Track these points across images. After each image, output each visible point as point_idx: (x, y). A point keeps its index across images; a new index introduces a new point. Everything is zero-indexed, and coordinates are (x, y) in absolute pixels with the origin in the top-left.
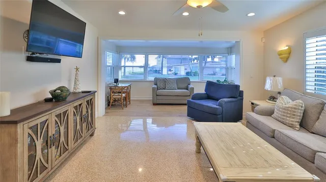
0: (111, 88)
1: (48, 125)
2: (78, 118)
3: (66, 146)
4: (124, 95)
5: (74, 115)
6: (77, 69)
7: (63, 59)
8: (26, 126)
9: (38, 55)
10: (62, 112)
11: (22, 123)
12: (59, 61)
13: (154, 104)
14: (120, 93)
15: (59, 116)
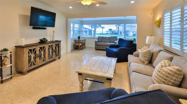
0: (75, 41)
1: (36, 50)
2: (51, 50)
3: (44, 59)
4: (81, 44)
5: (49, 49)
6: (54, 32)
7: (47, 28)
8: (27, 49)
9: (36, 27)
10: (42, 47)
11: (26, 48)
12: (45, 29)
13: (96, 50)
14: (79, 43)
15: (41, 48)
